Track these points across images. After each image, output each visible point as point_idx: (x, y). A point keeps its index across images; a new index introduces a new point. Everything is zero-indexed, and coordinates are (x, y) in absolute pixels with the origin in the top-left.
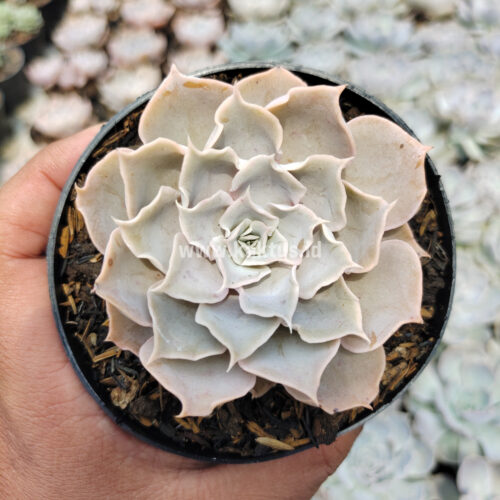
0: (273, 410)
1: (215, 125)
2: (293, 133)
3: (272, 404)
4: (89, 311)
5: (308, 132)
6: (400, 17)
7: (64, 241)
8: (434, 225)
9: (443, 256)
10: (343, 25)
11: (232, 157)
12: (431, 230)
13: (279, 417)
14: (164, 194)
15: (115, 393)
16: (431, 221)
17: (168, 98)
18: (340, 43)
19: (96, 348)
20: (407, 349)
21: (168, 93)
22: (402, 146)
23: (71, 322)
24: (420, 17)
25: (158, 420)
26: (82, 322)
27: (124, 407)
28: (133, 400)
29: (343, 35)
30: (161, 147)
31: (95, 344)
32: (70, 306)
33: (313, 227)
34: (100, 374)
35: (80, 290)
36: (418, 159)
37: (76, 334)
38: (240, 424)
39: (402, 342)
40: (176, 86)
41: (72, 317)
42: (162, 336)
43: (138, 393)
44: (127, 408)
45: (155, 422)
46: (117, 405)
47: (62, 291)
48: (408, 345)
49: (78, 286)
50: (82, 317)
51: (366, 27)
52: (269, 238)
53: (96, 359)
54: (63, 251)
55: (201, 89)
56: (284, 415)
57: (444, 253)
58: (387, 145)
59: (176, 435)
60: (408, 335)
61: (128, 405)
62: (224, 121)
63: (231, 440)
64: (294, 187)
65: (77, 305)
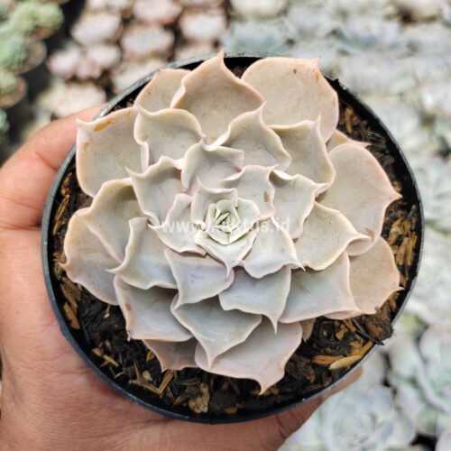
0: (329, 337)
1: (139, 146)
2: (204, 115)
3: (325, 333)
4: (129, 358)
5: (214, 107)
6: (388, 18)
7: (71, 316)
8: (355, 118)
9: (379, 138)
10: (337, 24)
11: (168, 163)
12: (355, 124)
13: (336, 339)
14: (135, 226)
15: (192, 404)
16: (352, 117)
17: (89, 149)
18: (333, 40)
19: (155, 382)
20: (399, 226)
21: (86, 145)
22: (295, 71)
23: (119, 374)
24: (407, 17)
25: (240, 403)
26: (129, 369)
27: (206, 410)
28: (210, 400)
29: (335, 33)
30: (109, 190)
31: (151, 379)
32: (110, 364)
33: (267, 177)
34: (170, 399)
35: (112, 345)
36: (314, 74)
37: (130, 382)
38: (308, 364)
39: (392, 224)
40: (90, 135)
41: (118, 370)
42: (206, 338)
43: (210, 392)
44: (209, 409)
45: (238, 405)
46: (199, 412)
47: (95, 356)
48: (397, 222)
49: (108, 344)
50: (127, 366)
51: (357, 26)
52: (237, 208)
53: (160, 391)
54: (75, 325)
55: (110, 125)
56: (340, 336)
57: (377, 135)
58: (282, 77)
59: (262, 404)
60: (392, 215)
61: (209, 406)
62: (145, 138)
63: (309, 381)
64: (233, 156)
65: (116, 359)
